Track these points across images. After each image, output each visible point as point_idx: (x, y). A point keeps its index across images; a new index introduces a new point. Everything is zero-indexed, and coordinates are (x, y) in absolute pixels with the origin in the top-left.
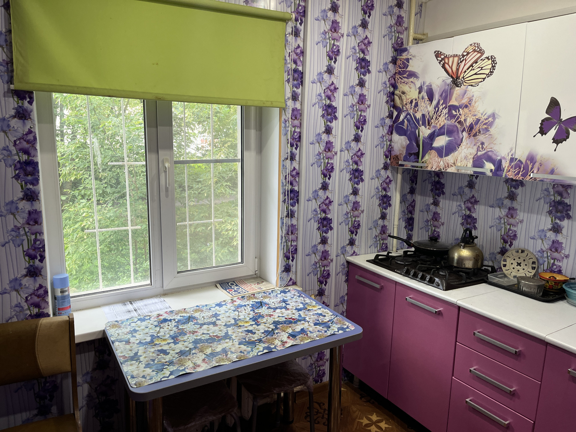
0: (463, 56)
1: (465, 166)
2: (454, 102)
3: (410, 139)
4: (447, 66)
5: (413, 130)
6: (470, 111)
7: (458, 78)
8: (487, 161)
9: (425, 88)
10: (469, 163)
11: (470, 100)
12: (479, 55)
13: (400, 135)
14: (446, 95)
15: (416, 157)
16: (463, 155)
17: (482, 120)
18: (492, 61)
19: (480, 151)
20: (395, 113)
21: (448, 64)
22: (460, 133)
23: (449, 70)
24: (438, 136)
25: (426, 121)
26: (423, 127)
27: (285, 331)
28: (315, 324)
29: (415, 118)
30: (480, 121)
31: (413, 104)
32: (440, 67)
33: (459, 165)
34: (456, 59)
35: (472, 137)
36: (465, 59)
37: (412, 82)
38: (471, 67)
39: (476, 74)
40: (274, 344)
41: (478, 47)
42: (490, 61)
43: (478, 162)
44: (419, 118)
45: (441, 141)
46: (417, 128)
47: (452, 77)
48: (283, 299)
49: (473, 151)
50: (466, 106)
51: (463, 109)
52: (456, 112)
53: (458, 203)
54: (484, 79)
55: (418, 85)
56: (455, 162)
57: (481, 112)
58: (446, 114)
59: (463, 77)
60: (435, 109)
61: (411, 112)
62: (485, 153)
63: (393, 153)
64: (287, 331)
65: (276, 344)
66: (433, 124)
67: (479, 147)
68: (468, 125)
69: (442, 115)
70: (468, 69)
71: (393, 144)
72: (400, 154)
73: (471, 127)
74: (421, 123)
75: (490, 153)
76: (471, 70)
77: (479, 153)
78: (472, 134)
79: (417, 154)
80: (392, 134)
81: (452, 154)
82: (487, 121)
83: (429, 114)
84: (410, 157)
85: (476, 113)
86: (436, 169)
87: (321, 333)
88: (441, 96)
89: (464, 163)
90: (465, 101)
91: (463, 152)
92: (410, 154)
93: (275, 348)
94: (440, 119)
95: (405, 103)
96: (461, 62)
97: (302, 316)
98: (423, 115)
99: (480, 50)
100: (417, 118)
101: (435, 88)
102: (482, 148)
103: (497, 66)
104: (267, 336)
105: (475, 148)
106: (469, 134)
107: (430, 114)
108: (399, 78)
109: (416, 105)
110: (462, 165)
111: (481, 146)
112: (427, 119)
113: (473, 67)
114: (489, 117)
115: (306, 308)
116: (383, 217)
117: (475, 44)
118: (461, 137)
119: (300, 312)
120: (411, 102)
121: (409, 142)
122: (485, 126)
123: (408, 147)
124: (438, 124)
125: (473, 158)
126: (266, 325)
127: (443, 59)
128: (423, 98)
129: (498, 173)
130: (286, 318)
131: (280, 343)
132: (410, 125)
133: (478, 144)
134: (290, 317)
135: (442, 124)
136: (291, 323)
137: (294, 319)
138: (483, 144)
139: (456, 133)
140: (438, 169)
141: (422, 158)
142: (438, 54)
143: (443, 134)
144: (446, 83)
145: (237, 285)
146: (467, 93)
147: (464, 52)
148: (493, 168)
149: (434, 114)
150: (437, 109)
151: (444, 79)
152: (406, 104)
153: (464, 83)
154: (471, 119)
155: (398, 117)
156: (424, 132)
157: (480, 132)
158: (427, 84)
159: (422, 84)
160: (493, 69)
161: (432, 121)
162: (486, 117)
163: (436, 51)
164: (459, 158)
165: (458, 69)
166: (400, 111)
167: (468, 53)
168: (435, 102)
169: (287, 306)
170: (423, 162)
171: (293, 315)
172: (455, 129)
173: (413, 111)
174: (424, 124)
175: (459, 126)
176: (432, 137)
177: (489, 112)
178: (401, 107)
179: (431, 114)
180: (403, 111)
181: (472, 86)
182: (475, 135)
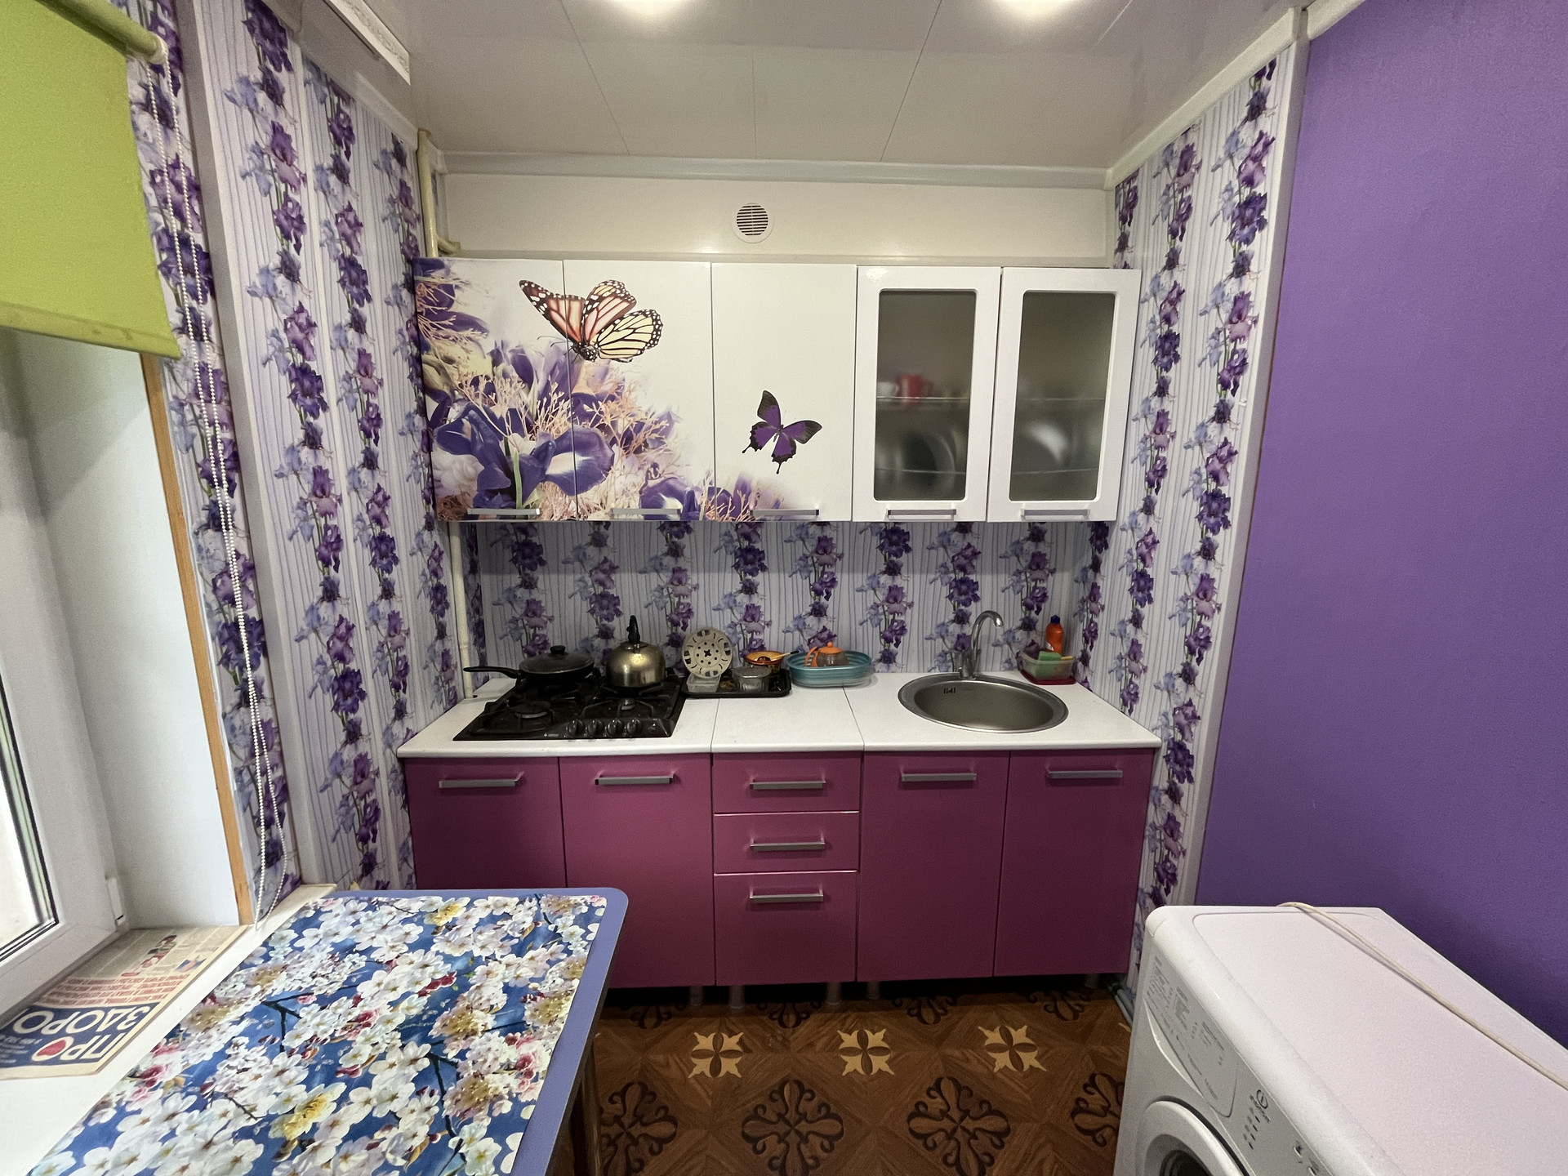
0: (592, 302)
1: (626, 507)
2: (582, 387)
3: (483, 459)
4: (555, 315)
5: (490, 441)
6: (621, 406)
7: (585, 342)
8: (667, 496)
9: (509, 356)
10: (632, 501)
11: (619, 388)
12: (625, 305)
13: (455, 452)
14: (564, 375)
15: (507, 497)
16: (618, 487)
17: (648, 422)
18: (653, 320)
19: (652, 478)
20: (432, 406)
21: (558, 312)
22: (606, 446)
23: (563, 325)
24: (557, 453)
25: (520, 422)
26: (516, 435)
27: (474, 1033)
28: (519, 950)
29: (492, 416)
30: (644, 428)
31: (482, 387)
32: (539, 315)
33: (613, 506)
34: (576, 306)
35: (632, 455)
36: (597, 307)
37: (469, 338)
38: (612, 327)
39: (623, 339)
40: (499, 1097)
41: (621, 290)
42: (649, 320)
43: (650, 498)
44: (501, 418)
45: (563, 464)
46: (501, 437)
47: (570, 338)
48: (333, 945)
49: (639, 479)
50: (612, 398)
51: (606, 402)
52: (591, 407)
53: (578, 576)
54: (642, 350)
55: (489, 346)
56: (604, 502)
57: (644, 409)
58: (568, 410)
59: (598, 342)
60: (540, 398)
61: (479, 403)
62: (662, 482)
63: (441, 494)
64: (481, 1028)
65: (505, 1092)
66: (540, 430)
67: (648, 471)
68: (621, 432)
69: (560, 413)
70: (606, 327)
71: (436, 473)
72: (463, 494)
73: (628, 438)
74: (508, 426)
75: (671, 482)
76: (613, 331)
77: (651, 483)
78: (632, 449)
79: (511, 491)
80: (429, 449)
81: (595, 487)
82: (658, 426)
83: (526, 408)
84: (491, 498)
85: (634, 411)
86: (562, 517)
87: (563, 964)
88: (552, 373)
89: (622, 502)
90: (607, 387)
91: (617, 482)
92: (492, 493)
93: (518, 1105)
94: (556, 419)
95: (457, 383)
96: (588, 312)
97: (457, 954)
98: (513, 412)
99: (626, 296)
100: (498, 417)
101: (532, 356)
102: (656, 473)
103: (663, 329)
104: (443, 1093)
105: (642, 474)
106: (625, 449)
107: (530, 409)
108: (430, 327)
109: (490, 389)
110: (620, 506)
111: (652, 470)
112: (523, 420)
113: (615, 325)
114: (661, 419)
115: (437, 928)
116: (442, 634)
117: (613, 282)
118: (609, 454)
119: (434, 949)
120: (475, 382)
121: (481, 468)
122: (655, 435)
123: (482, 478)
124: (553, 430)
125: (640, 492)
126: (390, 1059)
127: (542, 301)
128: (505, 375)
129: (690, 514)
130: (422, 994)
131: (511, 1079)
132: (479, 429)
133: (646, 468)
134: (428, 982)
135: (563, 430)
136: (453, 997)
137: (446, 980)
138: (655, 466)
139: (597, 448)
140: (566, 518)
141: (524, 499)
142: (530, 289)
143: (567, 449)
144: (558, 349)
145: (60, 1014)
146: (610, 374)
147: (592, 294)
148: (680, 506)
149: (540, 410)
150: (545, 400)
151: (553, 340)
152: (461, 386)
153: (601, 354)
154: (626, 422)
155: (442, 412)
156: (521, 446)
157: (646, 445)
158: (513, 346)
159: (499, 345)
160: (657, 335)
161: (538, 423)
162: (654, 418)
163: (525, 282)
164: (611, 495)
165: (583, 326)
166: (445, 402)
167: (601, 299)
168: (537, 386)
169: (375, 956)
170: (527, 507)
171: (429, 970)
172: (595, 439)
173: (484, 401)
174: (517, 428)
175: (602, 435)
176: (542, 455)
177: (660, 411)
178: (447, 391)
179: (534, 407)
180: (456, 401)
181: (618, 360)
182: (638, 451)
